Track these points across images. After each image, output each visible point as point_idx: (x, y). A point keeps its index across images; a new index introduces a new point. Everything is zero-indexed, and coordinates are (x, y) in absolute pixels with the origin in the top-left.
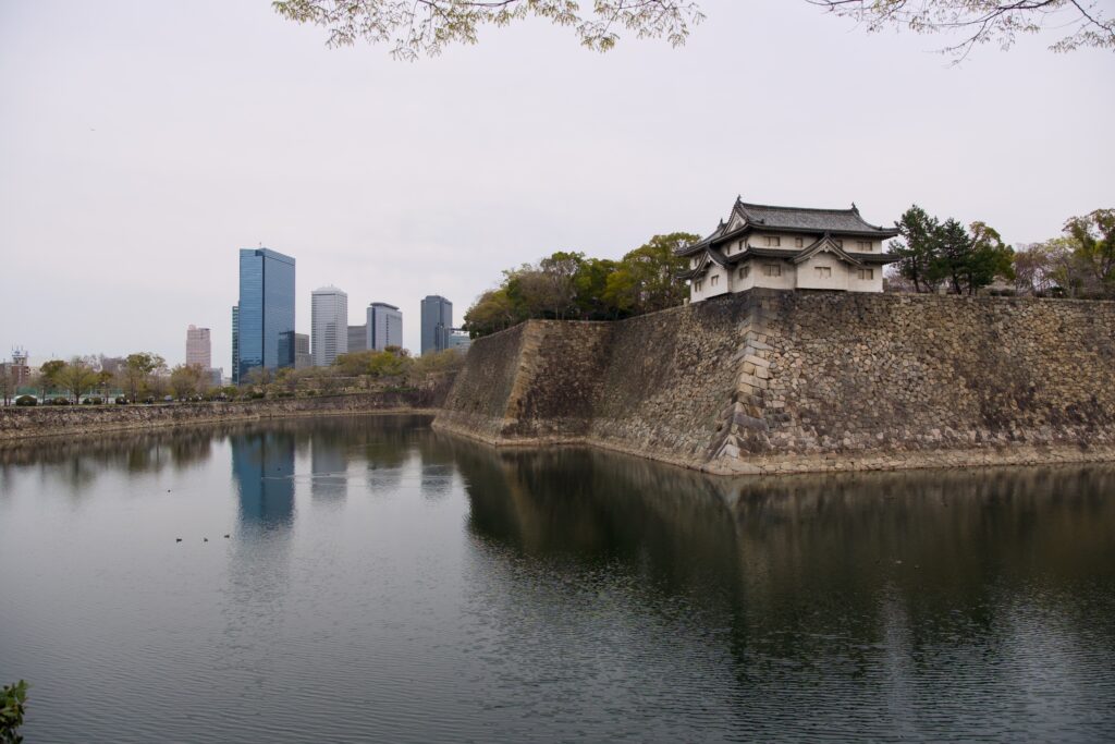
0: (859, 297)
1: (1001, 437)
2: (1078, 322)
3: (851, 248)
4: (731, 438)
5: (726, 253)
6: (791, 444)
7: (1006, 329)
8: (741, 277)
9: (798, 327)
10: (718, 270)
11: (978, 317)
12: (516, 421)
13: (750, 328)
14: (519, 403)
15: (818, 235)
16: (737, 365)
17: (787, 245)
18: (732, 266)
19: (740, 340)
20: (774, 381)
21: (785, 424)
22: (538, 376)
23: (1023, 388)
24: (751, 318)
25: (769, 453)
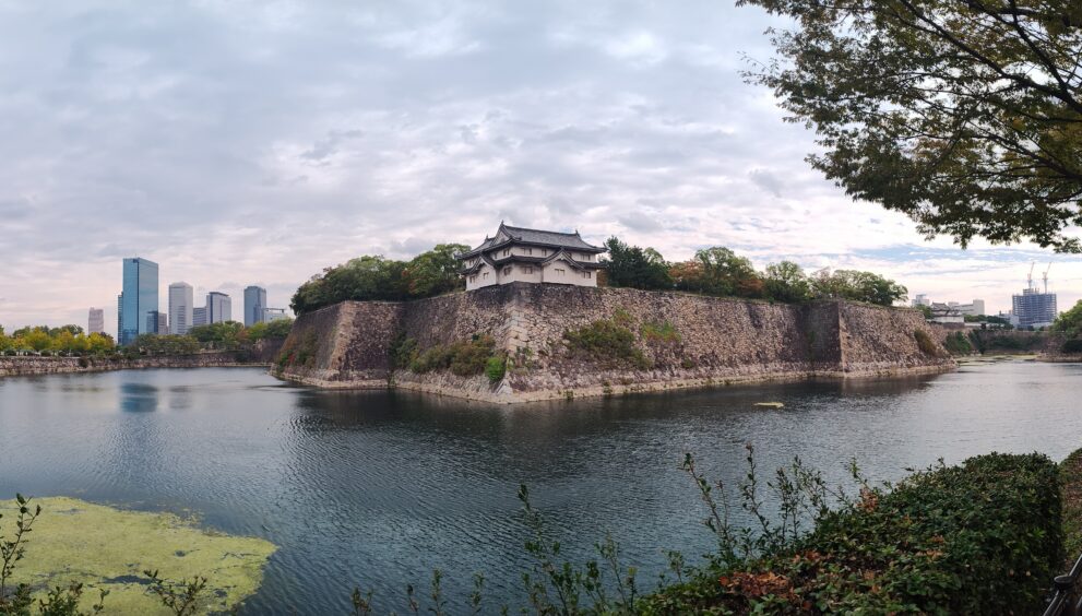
0: (582, 289)
1: (668, 374)
2: (704, 309)
3: (577, 258)
4: (505, 381)
5: (494, 258)
6: (545, 383)
7: (668, 311)
8: (505, 274)
9: (544, 307)
10: (488, 269)
11: (652, 304)
12: (338, 372)
13: (513, 308)
14: (340, 359)
15: (556, 249)
16: (506, 332)
17: (537, 254)
18: (499, 266)
20: (531, 343)
21: (540, 371)
22: (352, 340)
23: (677, 346)
24: (514, 302)
25: (531, 390)
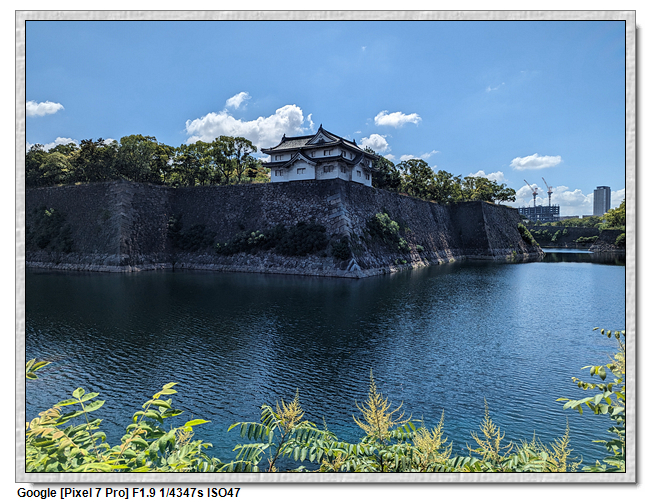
0: (366, 188)
4: (354, 260)
6: (371, 263)
8: (325, 171)
9: (353, 202)
10: (304, 165)
12: (128, 256)
13: (340, 200)
16: (336, 221)
18: (318, 163)
19: (331, 208)
20: (354, 230)
21: (365, 253)
22: (134, 223)
25: (367, 267)
